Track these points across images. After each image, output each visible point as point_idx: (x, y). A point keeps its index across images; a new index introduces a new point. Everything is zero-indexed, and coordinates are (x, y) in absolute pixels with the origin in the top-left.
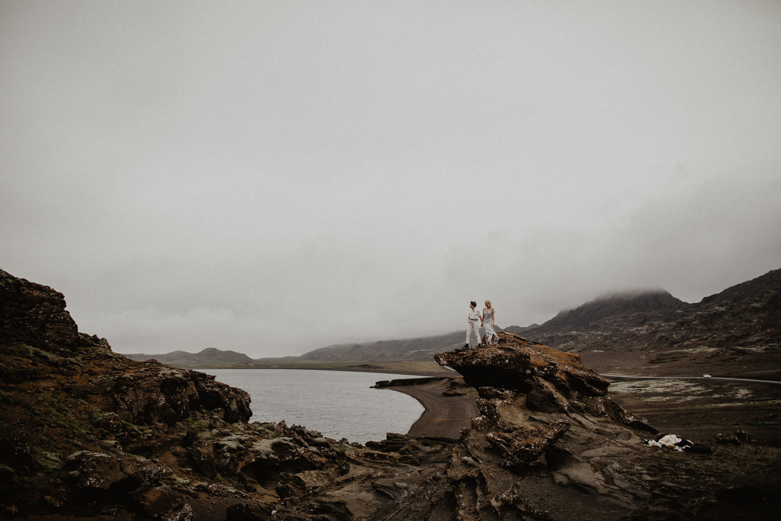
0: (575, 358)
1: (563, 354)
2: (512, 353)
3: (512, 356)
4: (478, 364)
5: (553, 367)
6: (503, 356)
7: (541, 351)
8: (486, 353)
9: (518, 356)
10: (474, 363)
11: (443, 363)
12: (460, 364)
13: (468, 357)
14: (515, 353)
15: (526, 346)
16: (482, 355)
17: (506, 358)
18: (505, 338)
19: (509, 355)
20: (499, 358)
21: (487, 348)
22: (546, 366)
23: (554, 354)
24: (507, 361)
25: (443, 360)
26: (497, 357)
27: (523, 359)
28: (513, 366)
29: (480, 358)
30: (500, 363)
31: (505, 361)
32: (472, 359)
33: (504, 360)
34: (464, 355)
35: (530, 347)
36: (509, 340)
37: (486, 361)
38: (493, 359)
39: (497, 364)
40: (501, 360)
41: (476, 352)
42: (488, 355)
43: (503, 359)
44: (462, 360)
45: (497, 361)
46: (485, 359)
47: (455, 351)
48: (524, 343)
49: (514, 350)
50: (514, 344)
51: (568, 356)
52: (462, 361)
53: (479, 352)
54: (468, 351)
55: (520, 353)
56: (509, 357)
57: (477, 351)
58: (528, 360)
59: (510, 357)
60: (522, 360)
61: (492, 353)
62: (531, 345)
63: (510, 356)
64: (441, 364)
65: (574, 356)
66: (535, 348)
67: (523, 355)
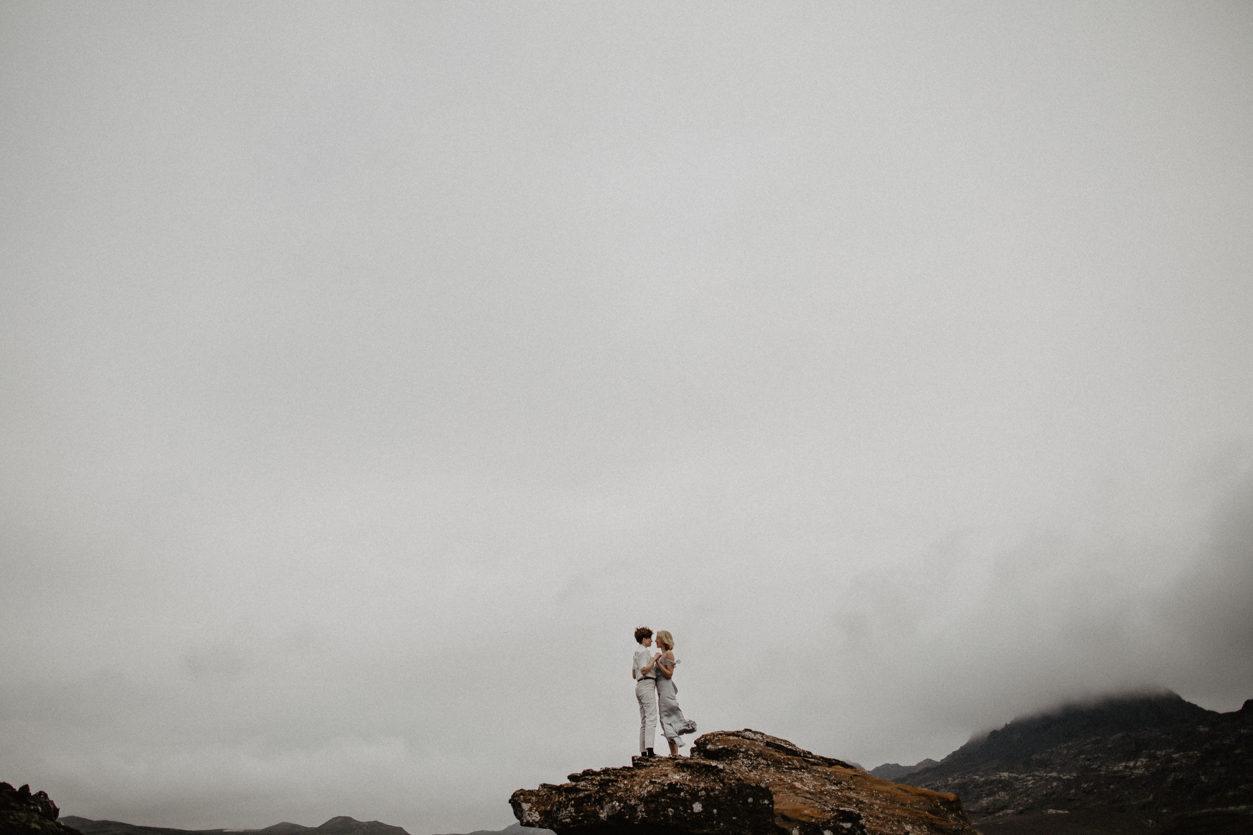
0: (942, 804)
1: (906, 791)
2: (714, 780)
3: (713, 790)
4: (616, 817)
5: (848, 825)
6: (682, 790)
7: (841, 783)
8: (637, 784)
9: (731, 790)
10: (603, 815)
11: (529, 818)
12: (568, 820)
13: (588, 797)
14: (722, 781)
15: (796, 769)
16: (626, 790)
17: (695, 797)
18: (735, 746)
19: (702, 785)
20: (669, 798)
21: (645, 766)
22: (829, 821)
23: (880, 792)
24: (697, 807)
25: (530, 810)
26: (663, 793)
27: (750, 800)
28: (718, 823)
29: (620, 800)
30: (674, 815)
31: (692, 809)
32: (600, 801)
33: (687, 804)
34: (579, 790)
35: (809, 772)
36: (747, 751)
37: (633, 808)
38: (652, 802)
39: (666, 816)
40: (676, 802)
41: (610, 780)
42: (641, 787)
43: (684, 799)
44: (572, 806)
45: (665, 808)
46: (633, 802)
47: (568, 781)
48: (789, 760)
49: (721, 771)
50: (759, 764)
51: (923, 798)
52: (572, 810)
53: (621, 778)
54: (592, 779)
55: (739, 780)
56: (703, 793)
57: (612, 777)
58: (766, 802)
59: (708, 794)
60: (745, 802)
61: (651, 782)
62: (815, 767)
63: (705, 789)
64: (525, 821)
65: (940, 798)
66: (826, 774)
67: (750, 786)
